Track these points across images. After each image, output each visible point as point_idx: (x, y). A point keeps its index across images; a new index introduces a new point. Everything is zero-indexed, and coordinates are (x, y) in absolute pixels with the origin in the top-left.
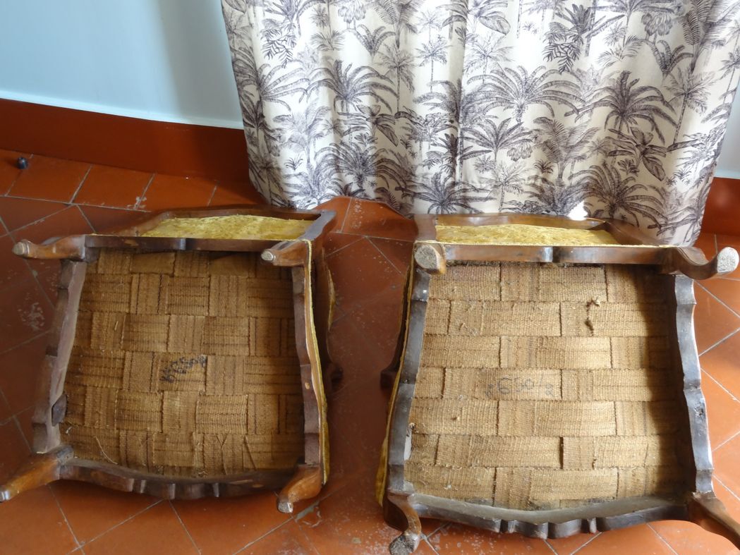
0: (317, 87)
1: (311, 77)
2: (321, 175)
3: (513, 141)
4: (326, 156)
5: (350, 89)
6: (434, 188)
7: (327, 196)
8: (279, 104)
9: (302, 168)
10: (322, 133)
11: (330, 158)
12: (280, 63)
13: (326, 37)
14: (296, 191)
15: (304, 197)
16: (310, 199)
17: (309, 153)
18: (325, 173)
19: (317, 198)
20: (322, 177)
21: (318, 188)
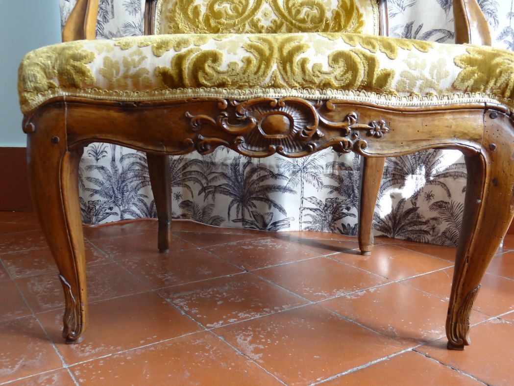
2: (126, 185)
4: (133, 164)
6: (233, 178)
7: (132, 213)
9: (105, 162)
11: (137, 168)
13: (137, 25)
14: (97, 188)
15: (105, 199)
16: (111, 206)
17: (114, 150)
18: (132, 184)
19: (120, 210)
20: (127, 188)
21: (123, 197)
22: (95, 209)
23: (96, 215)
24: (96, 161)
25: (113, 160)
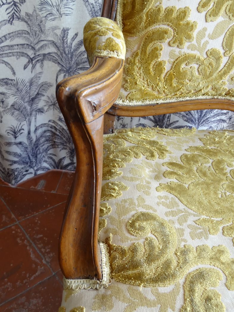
0: (42, 61)
1: (37, 47)
2: (39, 149)
3: (213, 120)
4: (45, 132)
5: (73, 62)
7: (43, 169)
8: (4, 65)
9: (22, 138)
10: (43, 109)
11: (48, 134)
12: (6, 17)
14: (16, 159)
15: (23, 166)
16: (27, 169)
17: (30, 125)
18: (43, 147)
19: (34, 169)
20: (40, 151)
21: (36, 160)
22: (14, 175)
23: (15, 179)
24: (14, 139)
25: (29, 133)
